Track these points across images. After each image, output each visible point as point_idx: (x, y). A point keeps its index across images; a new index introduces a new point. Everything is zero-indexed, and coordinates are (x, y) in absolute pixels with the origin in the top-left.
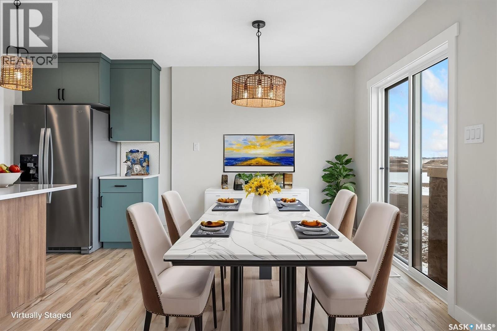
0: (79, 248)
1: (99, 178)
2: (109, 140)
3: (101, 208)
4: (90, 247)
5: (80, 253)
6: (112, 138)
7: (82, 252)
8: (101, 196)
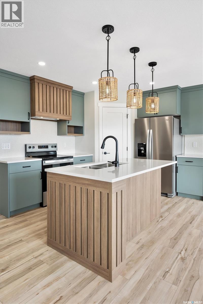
0: (167, 194)
1: (176, 156)
2: (180, 134)
3: (177, 173)
4: (172, 194)
5: (167, 197)
6: (181, 133)
7: (168, 196)
8: (177, 166)
